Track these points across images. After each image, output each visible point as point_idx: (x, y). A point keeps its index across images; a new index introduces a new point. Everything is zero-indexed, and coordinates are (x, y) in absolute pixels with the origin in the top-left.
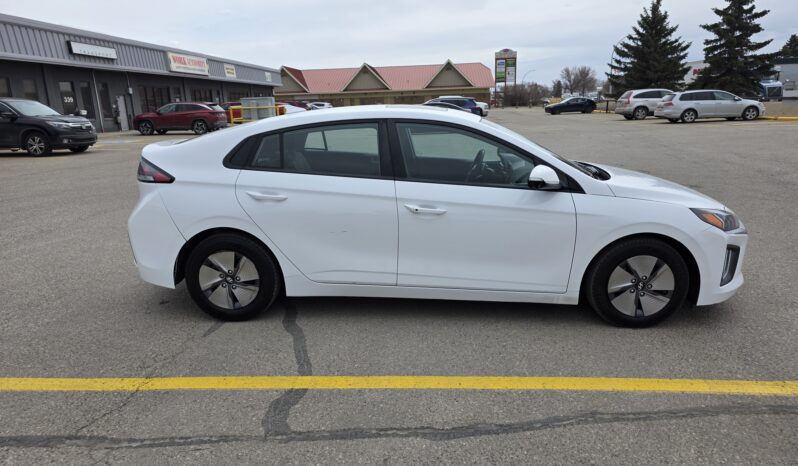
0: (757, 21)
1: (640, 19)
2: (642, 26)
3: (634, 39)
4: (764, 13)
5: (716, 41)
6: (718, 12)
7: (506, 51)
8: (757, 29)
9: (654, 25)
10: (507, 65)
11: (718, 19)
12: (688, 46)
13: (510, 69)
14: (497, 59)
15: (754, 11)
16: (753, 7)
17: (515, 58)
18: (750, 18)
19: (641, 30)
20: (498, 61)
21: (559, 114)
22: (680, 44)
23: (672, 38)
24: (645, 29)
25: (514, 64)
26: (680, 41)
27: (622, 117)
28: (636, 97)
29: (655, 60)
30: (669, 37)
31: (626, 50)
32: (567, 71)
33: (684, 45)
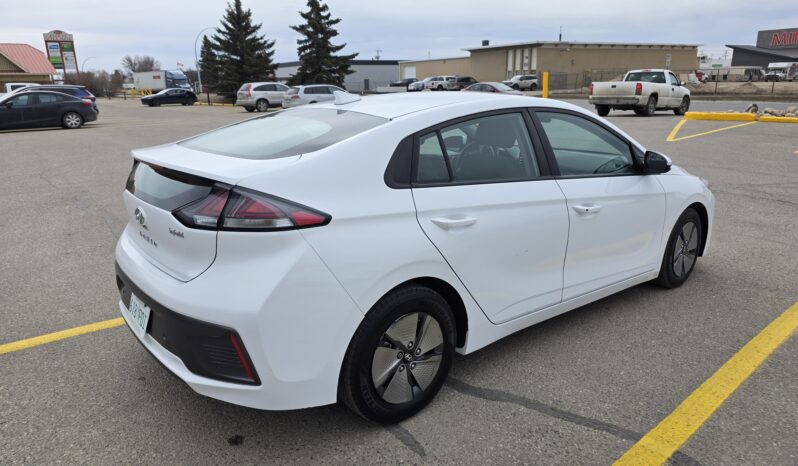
0: (333, 27)
1: (226, 14)
2: (229, 21)
3: (223, 33)
4: (337, 21)
5: (305, 41)
6: (304, 15)
7: (58, 32)
8: (334, 33)
9: (239, 21)
10: (62, 50)
11: (305, 22)
12: (273, 44)
13: (67, 54)
14: (46, 42)
15: (331, 18)
16: (329, 15)
17: (72, 42)
18: (328, 23)
19: (230, 25)
20: (50, 44)
21: (159, 106)
22: (265, 42)
23: (258, 34)
24: (233, 24)
25: (72, 49)
26: (265, 39)
27: (244, 109)
28: (256, 89)
29: (248, 54)
30: (254, 34)
31: (218, 43)
32: (129, 60)
33: (269, 43)
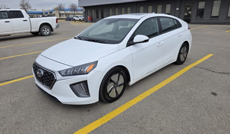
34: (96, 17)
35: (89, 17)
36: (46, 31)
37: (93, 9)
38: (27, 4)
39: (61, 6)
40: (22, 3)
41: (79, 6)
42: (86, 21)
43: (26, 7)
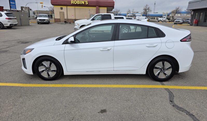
34: (203, 20)
35: (195, 20)
36: (125, 30)
37: (197, 13)
38: (149, 8)
39: (178, 9)
40: (145, 8)
41: (188, 9)
42: (191, 24)
43: (147, 11)
